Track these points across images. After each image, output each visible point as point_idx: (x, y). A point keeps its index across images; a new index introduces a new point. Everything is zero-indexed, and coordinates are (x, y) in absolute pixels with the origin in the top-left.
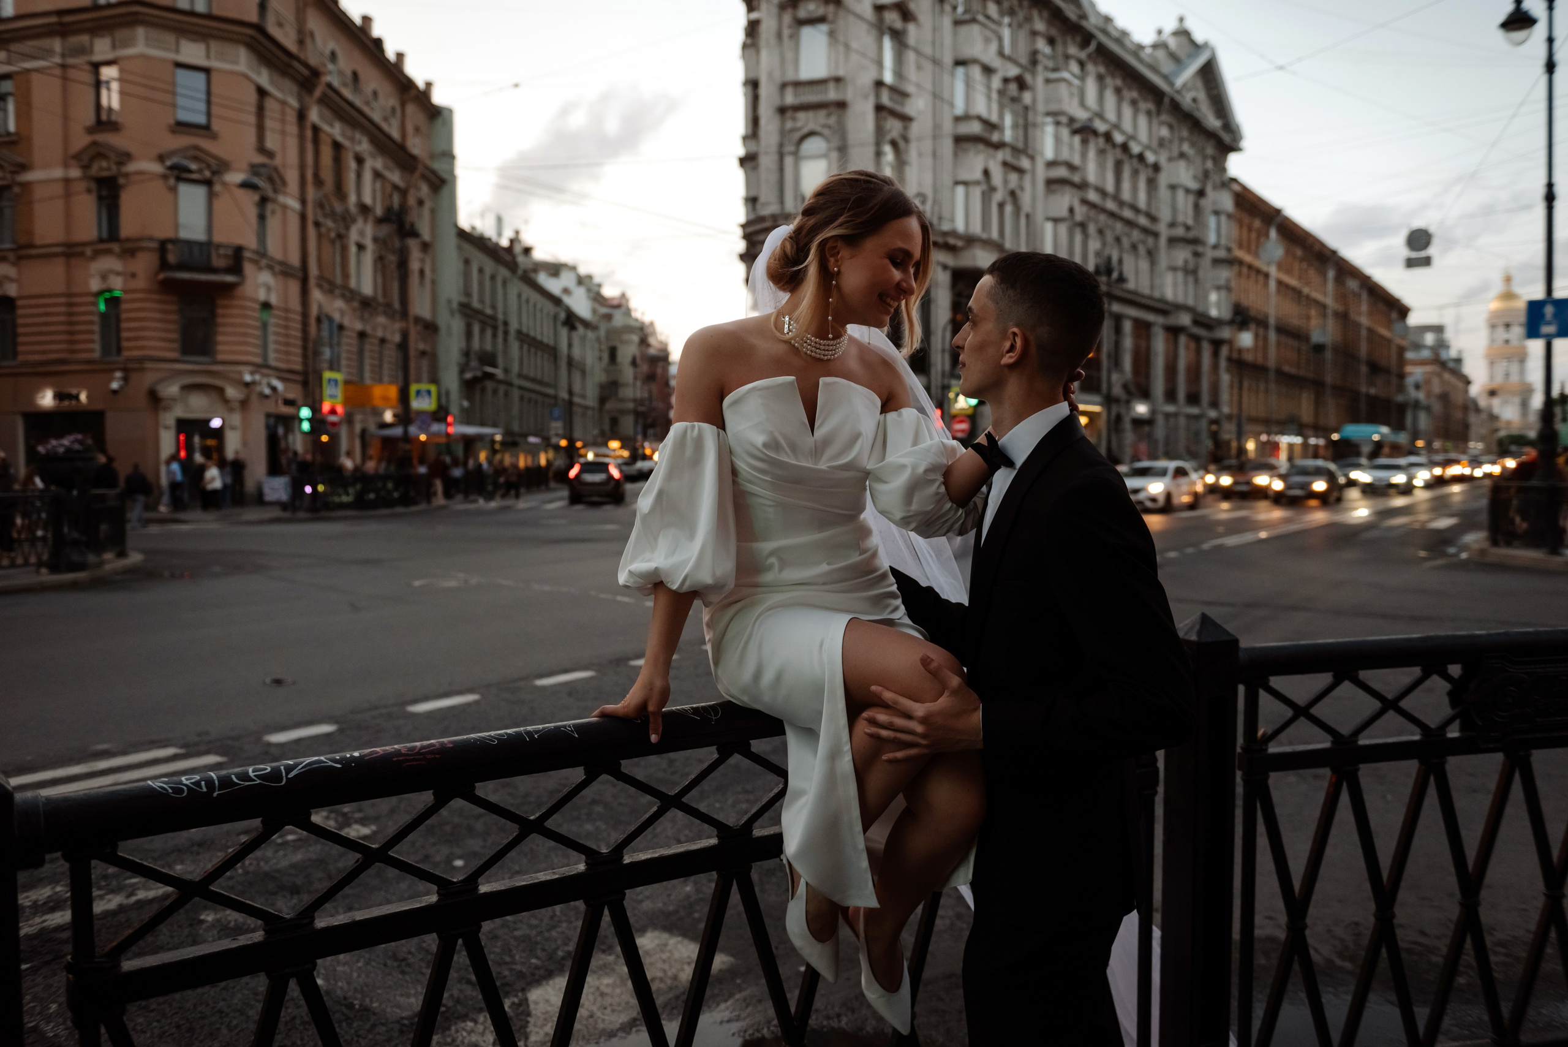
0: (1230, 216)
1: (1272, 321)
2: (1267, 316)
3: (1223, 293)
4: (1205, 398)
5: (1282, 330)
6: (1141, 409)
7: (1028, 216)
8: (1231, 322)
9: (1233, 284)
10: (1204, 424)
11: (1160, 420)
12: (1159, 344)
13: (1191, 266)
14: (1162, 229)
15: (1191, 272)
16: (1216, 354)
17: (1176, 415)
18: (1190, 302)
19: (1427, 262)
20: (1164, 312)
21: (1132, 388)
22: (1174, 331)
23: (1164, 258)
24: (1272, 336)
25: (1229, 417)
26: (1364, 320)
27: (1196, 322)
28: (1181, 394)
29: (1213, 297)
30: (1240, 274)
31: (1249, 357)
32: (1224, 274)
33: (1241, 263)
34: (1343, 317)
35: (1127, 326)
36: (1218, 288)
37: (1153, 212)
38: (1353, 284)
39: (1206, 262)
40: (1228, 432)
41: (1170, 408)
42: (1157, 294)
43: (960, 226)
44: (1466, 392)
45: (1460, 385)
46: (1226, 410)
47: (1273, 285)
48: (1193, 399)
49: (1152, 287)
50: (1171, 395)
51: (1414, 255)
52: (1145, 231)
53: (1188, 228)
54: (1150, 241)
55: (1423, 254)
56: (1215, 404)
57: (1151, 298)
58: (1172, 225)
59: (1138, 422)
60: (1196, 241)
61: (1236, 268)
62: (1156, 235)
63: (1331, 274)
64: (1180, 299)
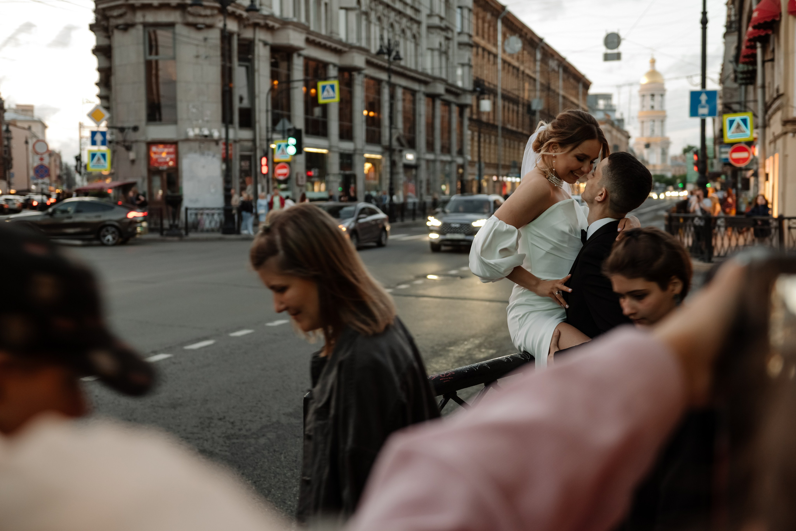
0: (470, 10)
1: (499, 91)
2: (496, 86)
3: (466, 69)
4: (455, 148)
5: (505, 98)
6: (410, 157)
7: (326, 4)
8: (473, 92)
9: (473, 63)
10: (454, 167)
11: (423, 164)
12: (422, 107)
13: (444, 48)
14: (423, 17)
15: (444, 53)
16: (461, 114)
17: (434, 161)
18: (444, 76)
19: (618, 57)
20: (426, 83)
21: (404, 141)
22: (432, 97)
23: (424, 43)
24: (500, 102)
25: (472, 163)
26: (561, 92)
27: (448, 91)
28: (438, 145)
29: (459, 72)
30: (477, 54)
31: (484, 118)
32: (467, 55)
33: (477, 45)
34: (547, 88)
35: (399, 93)
36: (463, 65)
37: (417, 6)
38: (553, 64)
39: (454, 45)
40: (471, 174)
41: (430, 156)
42: (420, 69)
43: (276, 12)
44: (627, 143)
45: (624, 139)
46: (469, 158)
47: (499, 61)
48: (446, 149)
49: (416, 63)
50: (430, 147)
51: (609, 51)
52: (411, 19)
53: (442, 19)
54: (415, 26)
55: (615, 51)
56: (461, 153)
57: (416, 71)
58: (430, 16)
59: (408, 167)
60: (446, 29)
61: (474, 50)
62: (419, 23)
63: (539, 56)
64: (437, 73)
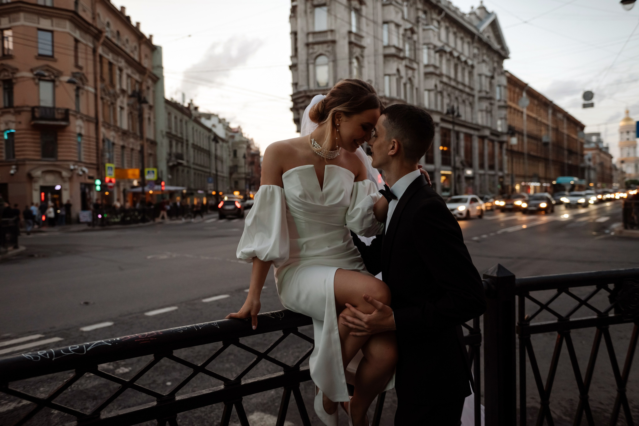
0: (505, 87)
1: (525, 133)
2: (523, 131)
3: (503, 121)
4: (497, 166)
5: (530, 136)
6: (469, 172)
7: (417, 89)
8: (507, 134)
9: (508, 117)
10: (497, 178)
11: (477, 177)
12: (476, 144)
13: (489, 109)
14: (476, 93)
15: (489, 112)
16: (501, 148)
17: (484, 175)
18: (489, 125)
19: (592, 105)
20: (478, 130)
21: (465, 163)
22: (482, 138)
23: (477, 106)
24: (526, 139)
25: (508, 175)
26: (565, 131)
27: (492, 134)
28: (486, 165)
29: (499, 122)
30: (510, 112)
31: (515, 149)
32: (504, 112)
33: (510, 107)
34: (556, 130)
35: (462, 136)
36: (501, 119)
37: (472, 86)
38: (560, 116)
39: (495, 108)
40: (507, 181)
41: (482, 172)
42: (474, 122)
43: (387, 94)
44: (611, 161)
45: (608, 158)
46: (506, 172)
47: (525, 117)
48: (492, 167)
49: (472, 119)
50: (482, 166)
51: (587, 102)
52: (469, 94)
53: (487, 93)
54: (471, 98)
55: (590, 102)
56: (501, 169)
57: (472, 124)
58: (480, 91)
59: (468, 178)
60: (491, 98)
61: (508, 110)
62: (473, 96)
63: (550, 111)
64: (485, 124)
